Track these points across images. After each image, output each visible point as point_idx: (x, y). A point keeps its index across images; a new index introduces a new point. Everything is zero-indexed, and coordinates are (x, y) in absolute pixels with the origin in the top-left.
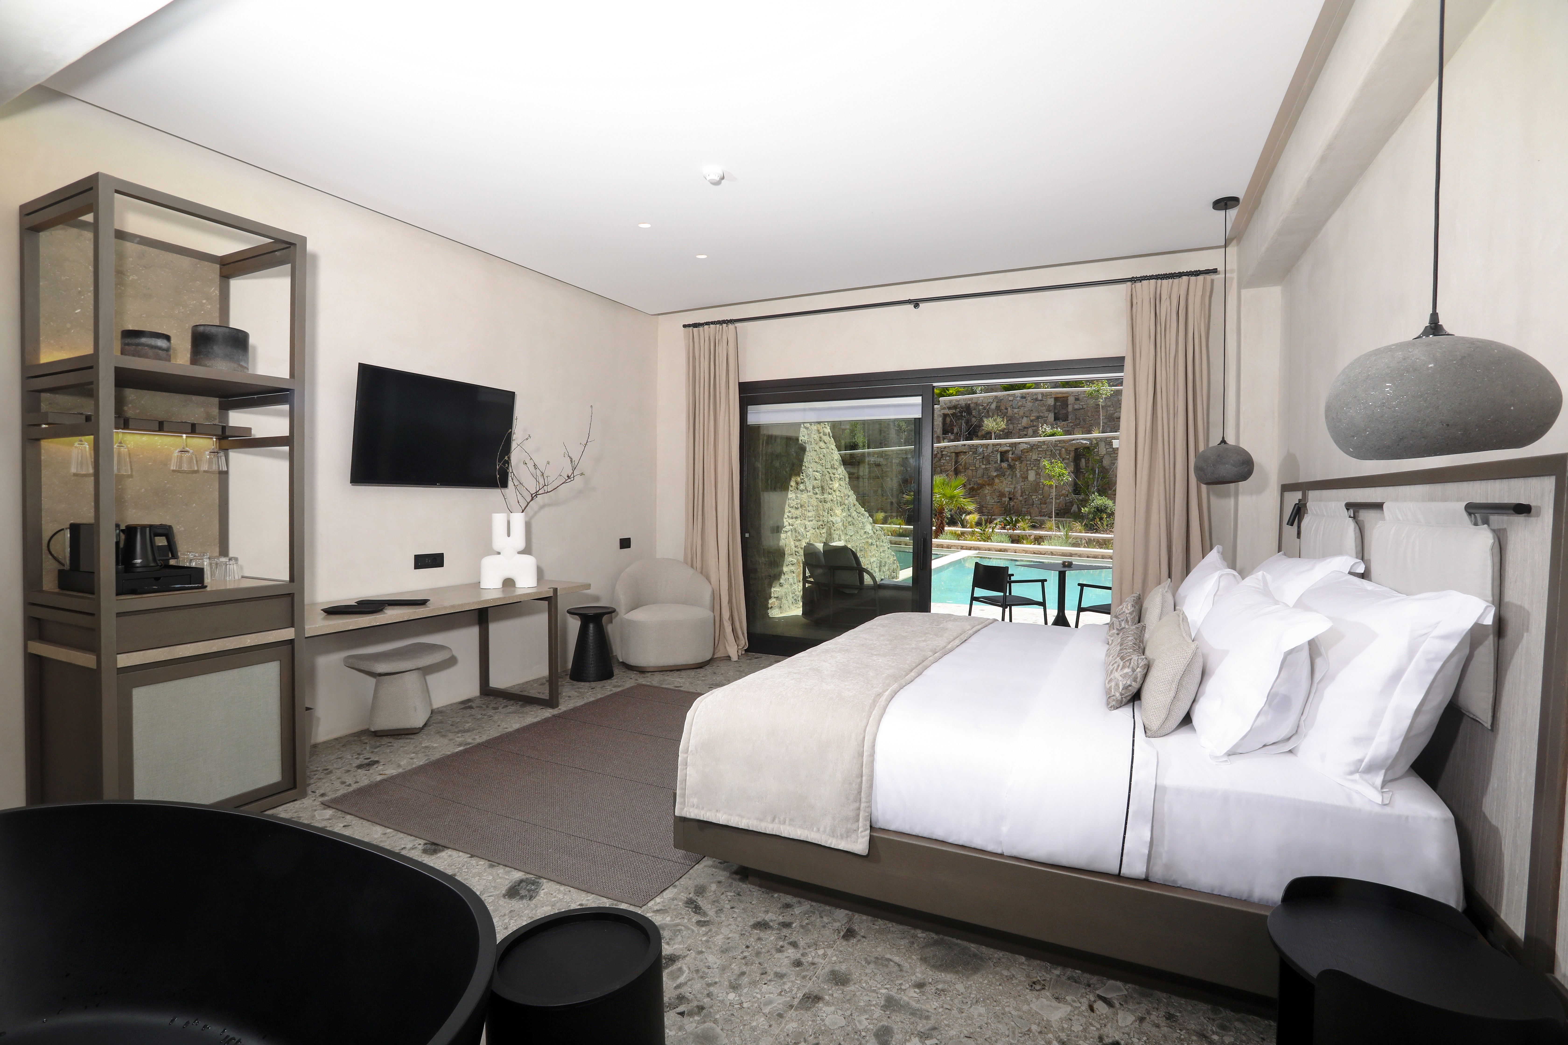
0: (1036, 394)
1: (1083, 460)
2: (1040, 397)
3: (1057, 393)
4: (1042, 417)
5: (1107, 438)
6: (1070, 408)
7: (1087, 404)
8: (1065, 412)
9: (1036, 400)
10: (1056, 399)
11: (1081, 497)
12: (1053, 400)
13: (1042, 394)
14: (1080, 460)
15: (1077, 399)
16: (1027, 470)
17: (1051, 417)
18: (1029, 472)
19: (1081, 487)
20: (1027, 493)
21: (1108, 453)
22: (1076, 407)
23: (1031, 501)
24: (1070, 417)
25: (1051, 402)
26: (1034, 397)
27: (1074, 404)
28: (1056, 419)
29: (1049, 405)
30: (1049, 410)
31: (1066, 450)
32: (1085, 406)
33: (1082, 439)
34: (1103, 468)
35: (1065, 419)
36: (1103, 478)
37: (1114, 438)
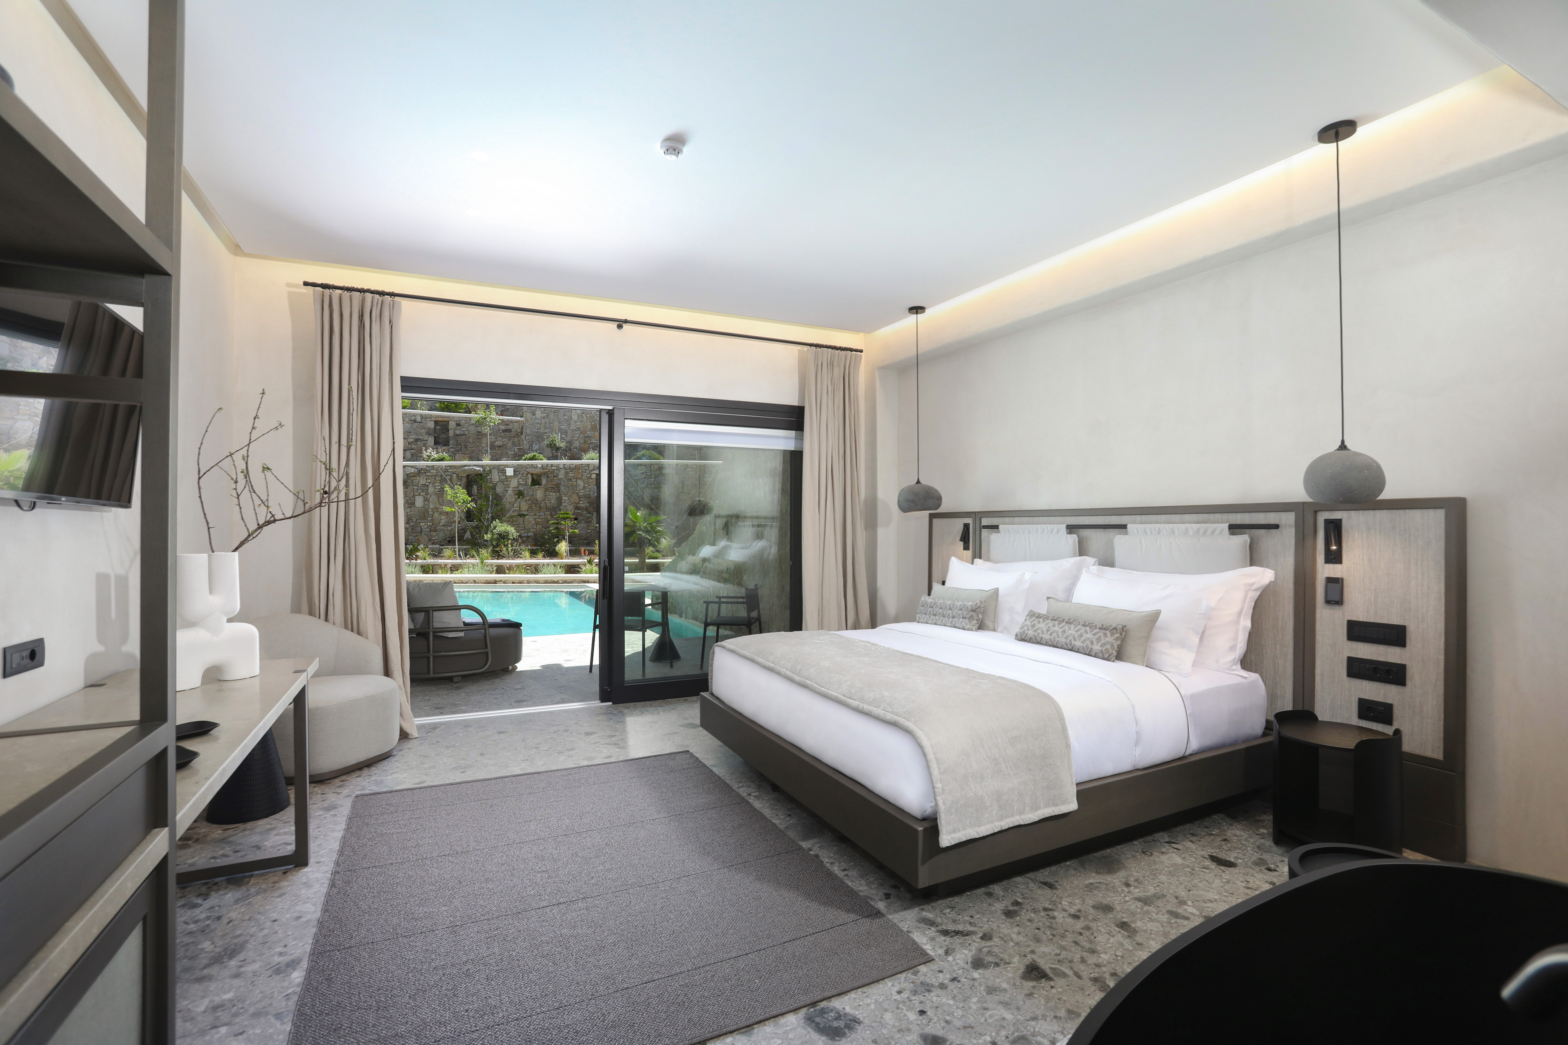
0: (415, 415)
1: (475, 487)
2: (419, 419)
3: (437, 416)
4: (421, 440)
5: (499, 466)
6: (451, 433)
7: (469, 431)
8: (445, 436)
9: (415, 421)
10: (436, 422)
11: (475, 523)
12: (433, 423)
13: (421, 416)
14: (472, 487)
15: (458, 425)
16: (414, 496)
17: (431, 440)
18: (416, 497)
19: (475, 514)
20: (414, 520)
21: (500, 481)
22: (458, 432)
23: (418, 529)
24: (451, 442)
25: (431, 425)
26: (413, 418)
27: (455, 429)
28: (436, 443)
29: (429, 429)
30: (429, 434)
31: (458, 476)
32: (466, 433)
33: (475, 465)
34: (497, 495)
35: (446, 443)
36: (497, 505)
37: (507, 466)
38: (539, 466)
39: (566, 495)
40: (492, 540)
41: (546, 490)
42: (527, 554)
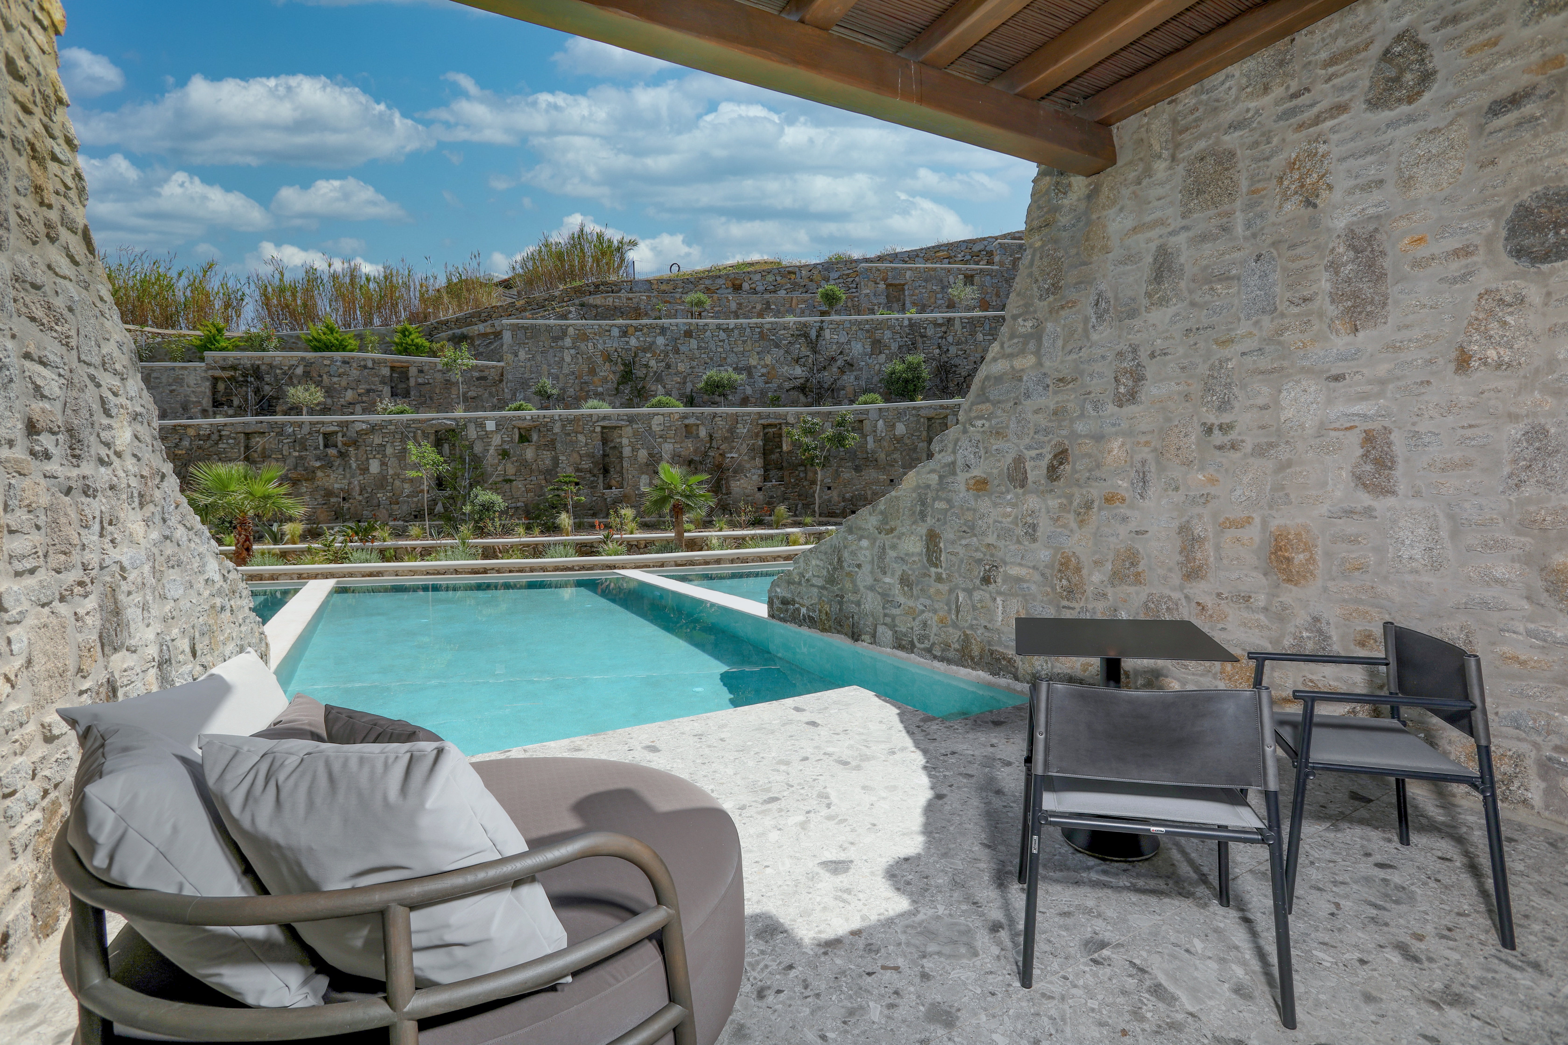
0: (364, 360)
1: (446, 446)
2: (370, 364)
3: (394, 361)
4: (374, 391)
5: (477, 418)
6: (412, 381)
7: (434, 379)
8: (404, 385)
9: (365, 367)
10: (393, 369)
11: (448, 492)
12: (388, 369)
13: (373, 360)
14: (442, 446)
15: (421, 371)
16: (368, 459)
17: (387, 390)
18: (370, 460)
19: (448, 479)
20: (369, 490)
21: (479, 437)
22: (420, 380)
23: (375, 502)
24: (412, 392)
25: (386, 371)
26: (362, 363)
27: (416, 377)
28: (394, 392)
29: (384, 376)
30: (383, 382)
31: (423, 432)
32: (431, 381)
33: (445, 419)
34: (475, 455)
35: (406, 393)
36: (476, 468)
37: (487, 418)
38: (528, 418)
39: (563, 454)
40: (472, 512)
41: (538, 448)
42: (521, 530)
